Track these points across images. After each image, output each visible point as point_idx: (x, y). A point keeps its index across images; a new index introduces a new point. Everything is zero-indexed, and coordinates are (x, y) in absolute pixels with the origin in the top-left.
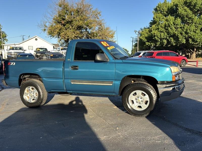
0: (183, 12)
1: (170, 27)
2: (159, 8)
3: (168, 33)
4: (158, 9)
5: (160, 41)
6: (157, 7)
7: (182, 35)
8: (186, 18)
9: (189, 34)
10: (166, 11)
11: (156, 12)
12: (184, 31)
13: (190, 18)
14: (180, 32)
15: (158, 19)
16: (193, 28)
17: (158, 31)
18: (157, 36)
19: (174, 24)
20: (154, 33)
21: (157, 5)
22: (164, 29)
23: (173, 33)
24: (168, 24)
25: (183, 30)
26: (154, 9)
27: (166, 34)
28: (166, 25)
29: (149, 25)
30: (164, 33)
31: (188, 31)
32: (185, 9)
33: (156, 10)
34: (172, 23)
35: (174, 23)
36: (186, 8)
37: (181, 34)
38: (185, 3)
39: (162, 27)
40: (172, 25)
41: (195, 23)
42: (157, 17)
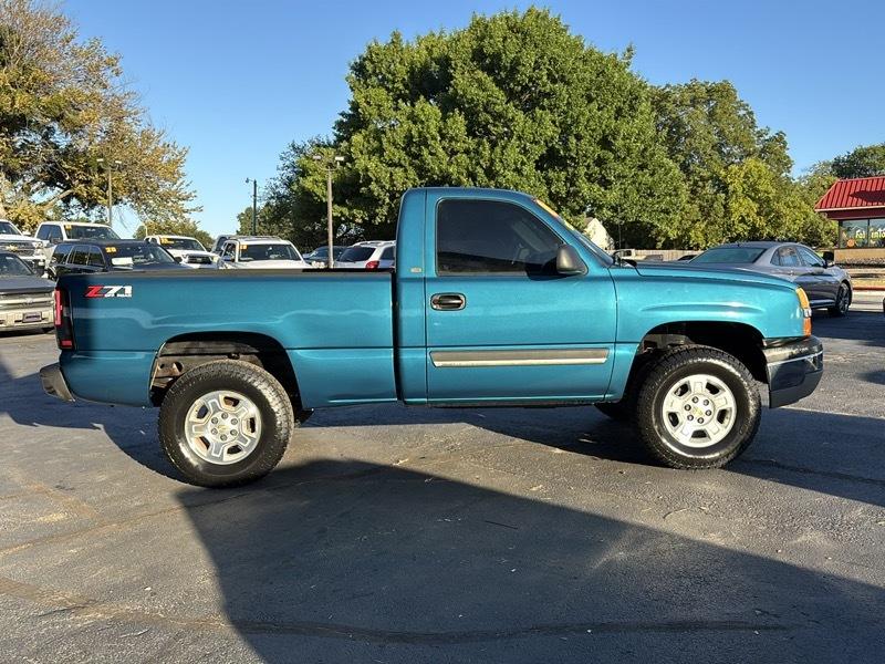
0: (474, 90)
1: (427, 146)
2: (373, 62)
3: (422, 171)
4: (369, 67)
5: (387, 200)
6: (365, 59)
7: (474, 180)
8: (483, 117)
9: (500, 179)
10: (404, 79)
11: (359, 80)
12: (481, 167)
13: (498, 117)
14: (467, 169)
15: (374, 111)
16: (513, 154)
17: (381, 162)
18: (377, 181)
19: (443, 137)
20: (367, 170)
21: (365, 53)
22: (403, 153)
23: (441, 171)
24: (420, 133)
25: (478, 164)
26: (352, 68)
27: (412, 173)
28: (412, 137)
29: (335, 131)
30: (406, 171)
31: (498, 167)
32: (479, 81)
33: (360, 69)
34: (434, 131)
35: (440, 131)
36: (480, 74)
37: (472, 176)
38: (478, 55)
39: (394, 144)
40: (434, 138)
41: (519, 138)
42: (368, 103)
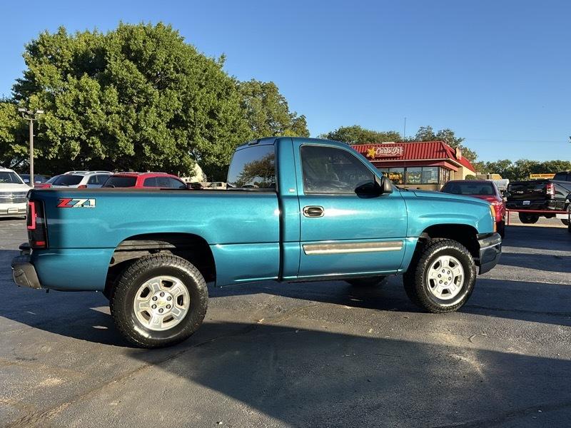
0: (124, 72)
1: (90, 107)
2: (45, 46)
3: (85, 124)
4: (42, 49)
5: (59, 143)
6: (38, 44)
7: (125, 132)
8: (130, 90)
9: (144, 133)
10: (70, 60)
11: (33, 58)
12: (130, 124)
13: (141, 91)
14: (120, 124)
15: (47, 81)
16: (152, 117)
17: (55, 116)
18: (51, 129)
19: (102, 102)
20: (44, 121)
21: (37, 39)
22: (72, 111)
23: (100, 125)
24: (85, 98)
25: (128, 121)
26: (27, 48)
27: (79, 125)
28: (79, 100)
29: (14, 92)
30: (74, 123)
31: (142, 124)
32: (127, 67)
33: (34, 50)
34: (95, 98)
35: (100, 98)
36: (127, 62)
37: (124, 129)
38: (126, 50)
39: (65, 104)
40: (95, 102)
41: (156, 107)
42: (43, 74)
